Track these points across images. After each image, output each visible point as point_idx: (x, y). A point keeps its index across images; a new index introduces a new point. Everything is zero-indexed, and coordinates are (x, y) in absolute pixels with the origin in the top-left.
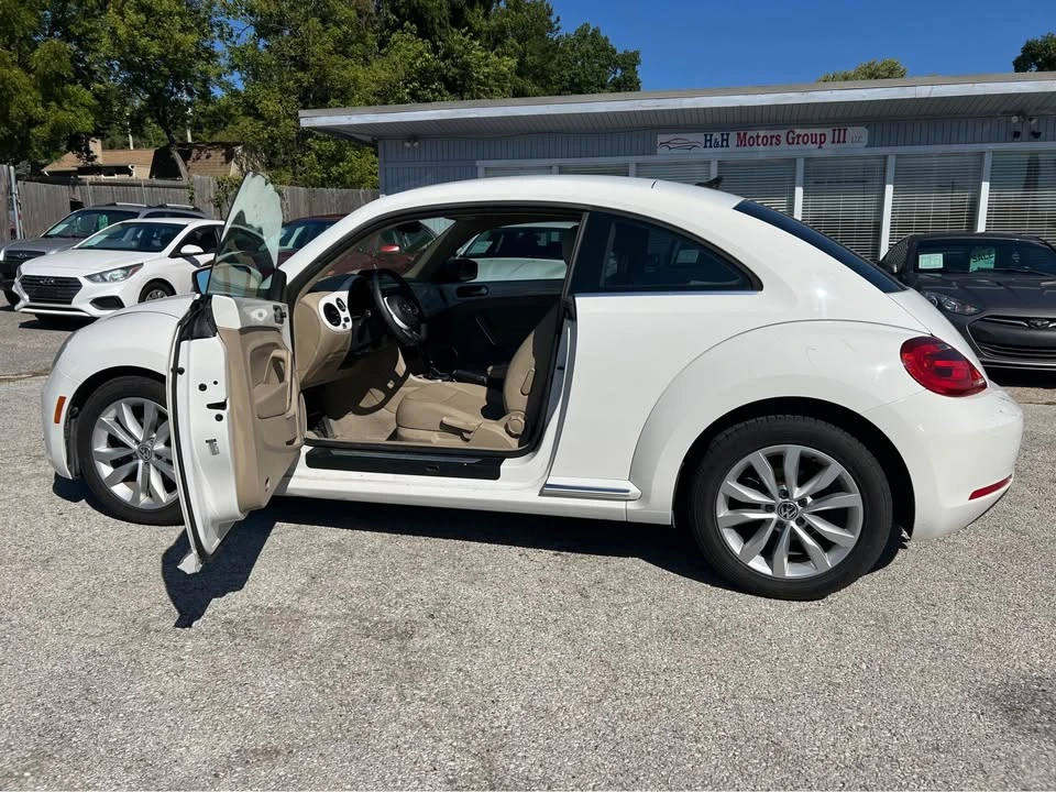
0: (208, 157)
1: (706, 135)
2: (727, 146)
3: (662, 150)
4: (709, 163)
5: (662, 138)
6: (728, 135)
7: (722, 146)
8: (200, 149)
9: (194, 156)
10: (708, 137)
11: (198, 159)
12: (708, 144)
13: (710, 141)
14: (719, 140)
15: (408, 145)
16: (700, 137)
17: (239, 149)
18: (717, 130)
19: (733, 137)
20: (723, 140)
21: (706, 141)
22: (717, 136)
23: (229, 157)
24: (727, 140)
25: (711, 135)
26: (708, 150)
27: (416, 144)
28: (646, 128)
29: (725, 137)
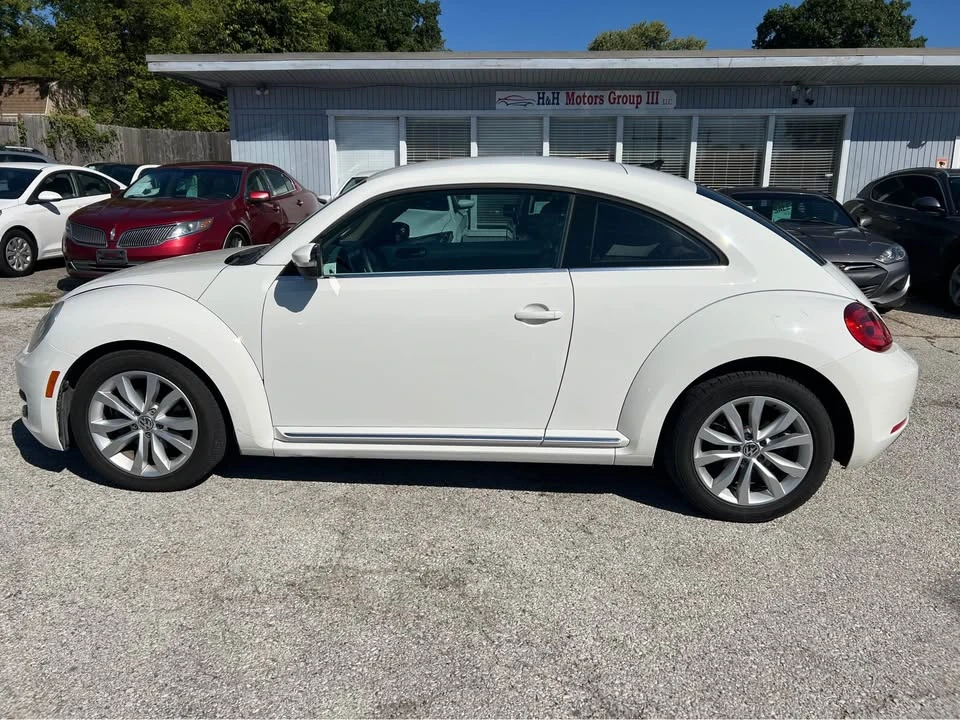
0: (21, 92)
1: (539, 94)
2: (558, 104)
3: (500, 106)
4: (542, 119)
5: (500, 95)
6: (558, 93)
7: (553, 104)
8: (13, 84)
9: (5, 90)
10: (541, 96)
11: (11, 93)
12: (541, 101)
13: (543, 98)
14: (551, 98)
15: (258, 92)
16: (533, 95)
17: (54, 85)
18: (549, 89)
19: (563, 96)
20: (554, 98)
21: (539, 98)
22: (549, 94)
23: (44, 92)
24: (558, 98)
25: (544, 94)
26: (542, 107)
27: (267, 92)
28: (490, 85)
29: (556, 96)
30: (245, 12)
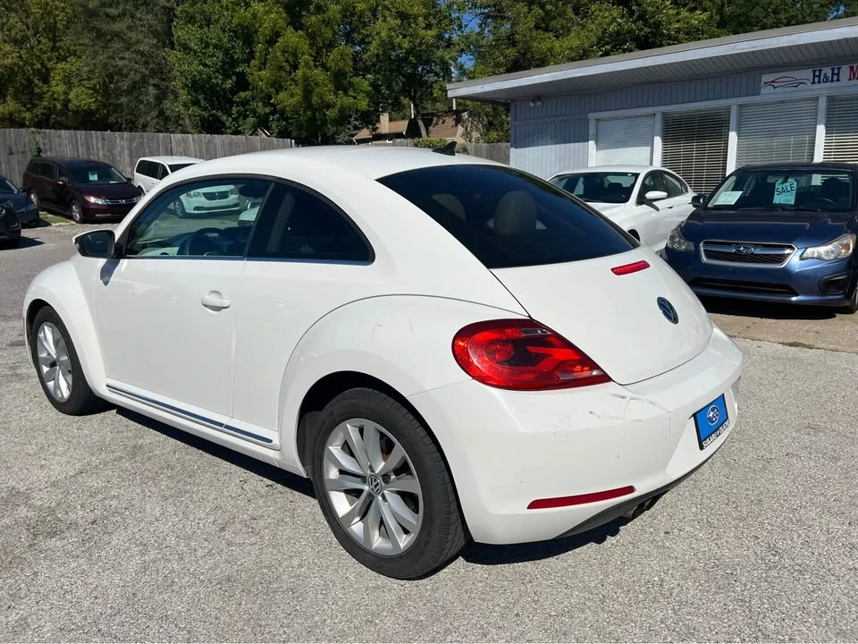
0: (443, 123)
1: (814, 71)
2: (838, 80)
3: (766, 90)
4: (817, 98)
5: (766, 78)
6: (839, 69)
7: (832, 81)
8: (439, 117)
9: (434, 122)
10: (817, 73)
11: (437, 124)
12: (817, 79)
13: (819, 76)
14: (829, 75)
16: (808, 74)
17: (465, 115)
18: (826, 65)
19: (845, 71)
20: (833, 74)
21: (815, 76)
22: (827, 71)
23: (458, 121)
24: (838, 74)
25: (820, 71)
26: (817, 86)
27: (539, 103)
28: (750, 70)
29: (836, 71)
30: (618, 34)
